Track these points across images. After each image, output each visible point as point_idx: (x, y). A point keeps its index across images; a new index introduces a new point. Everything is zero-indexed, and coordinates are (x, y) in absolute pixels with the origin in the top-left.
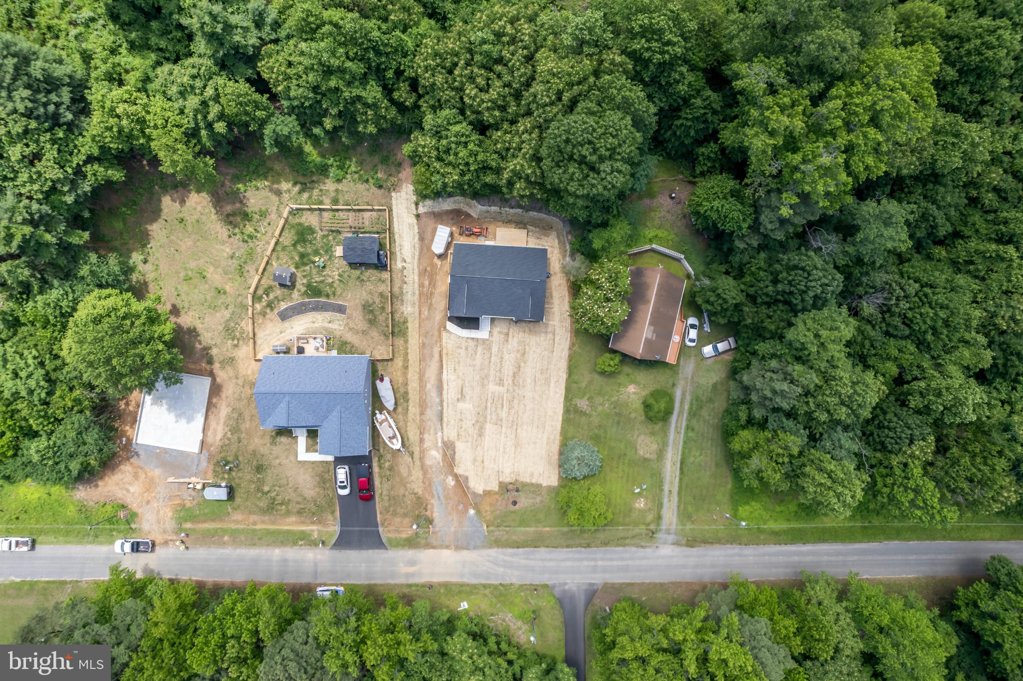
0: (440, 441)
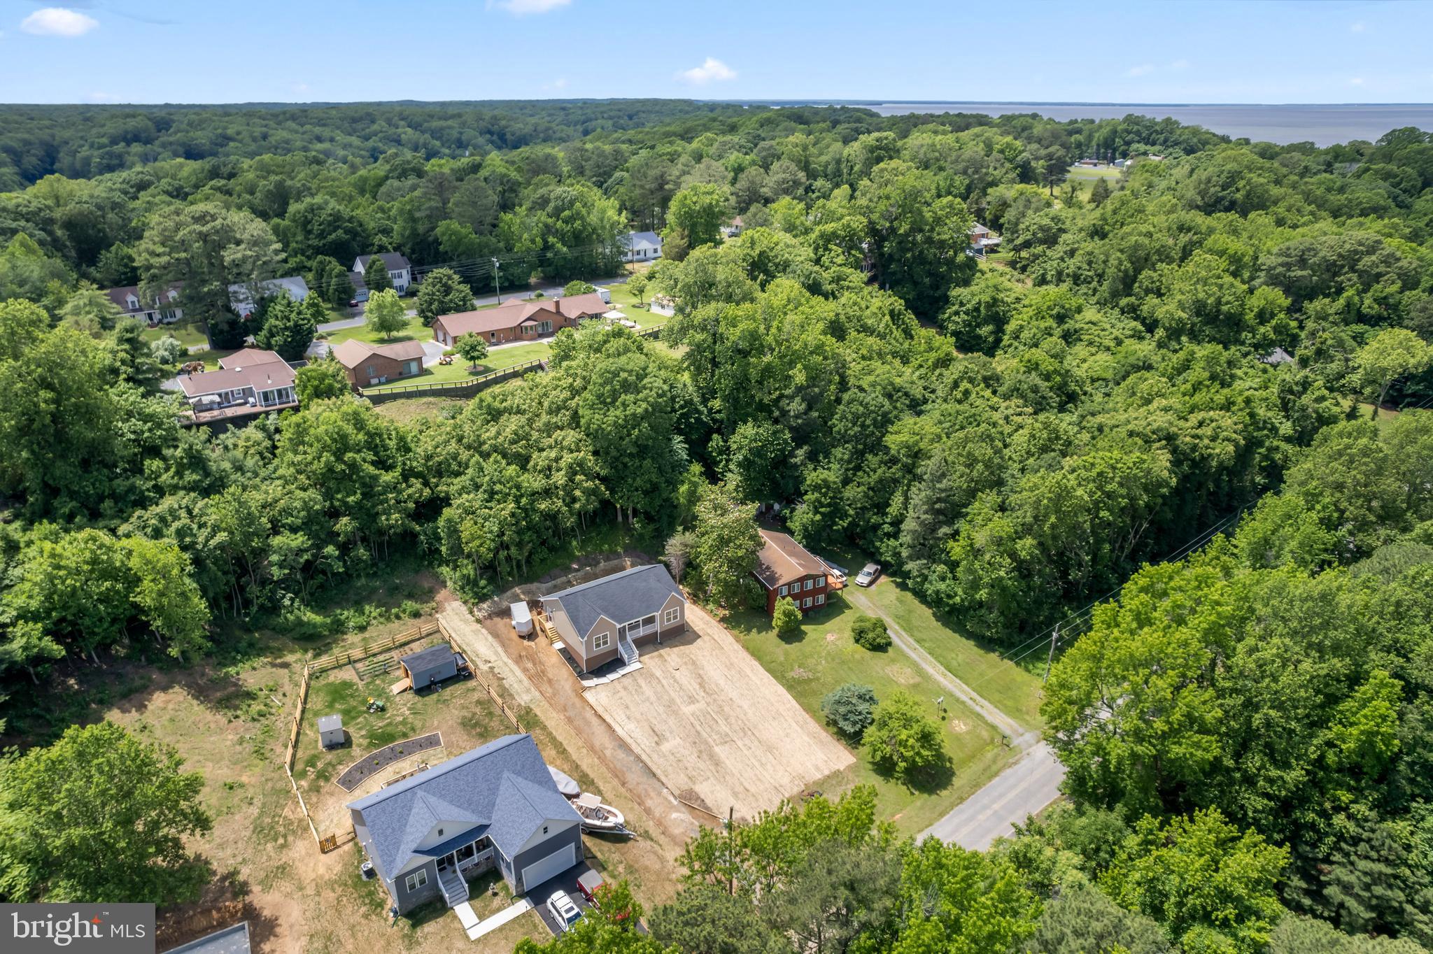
0: (671, 798)
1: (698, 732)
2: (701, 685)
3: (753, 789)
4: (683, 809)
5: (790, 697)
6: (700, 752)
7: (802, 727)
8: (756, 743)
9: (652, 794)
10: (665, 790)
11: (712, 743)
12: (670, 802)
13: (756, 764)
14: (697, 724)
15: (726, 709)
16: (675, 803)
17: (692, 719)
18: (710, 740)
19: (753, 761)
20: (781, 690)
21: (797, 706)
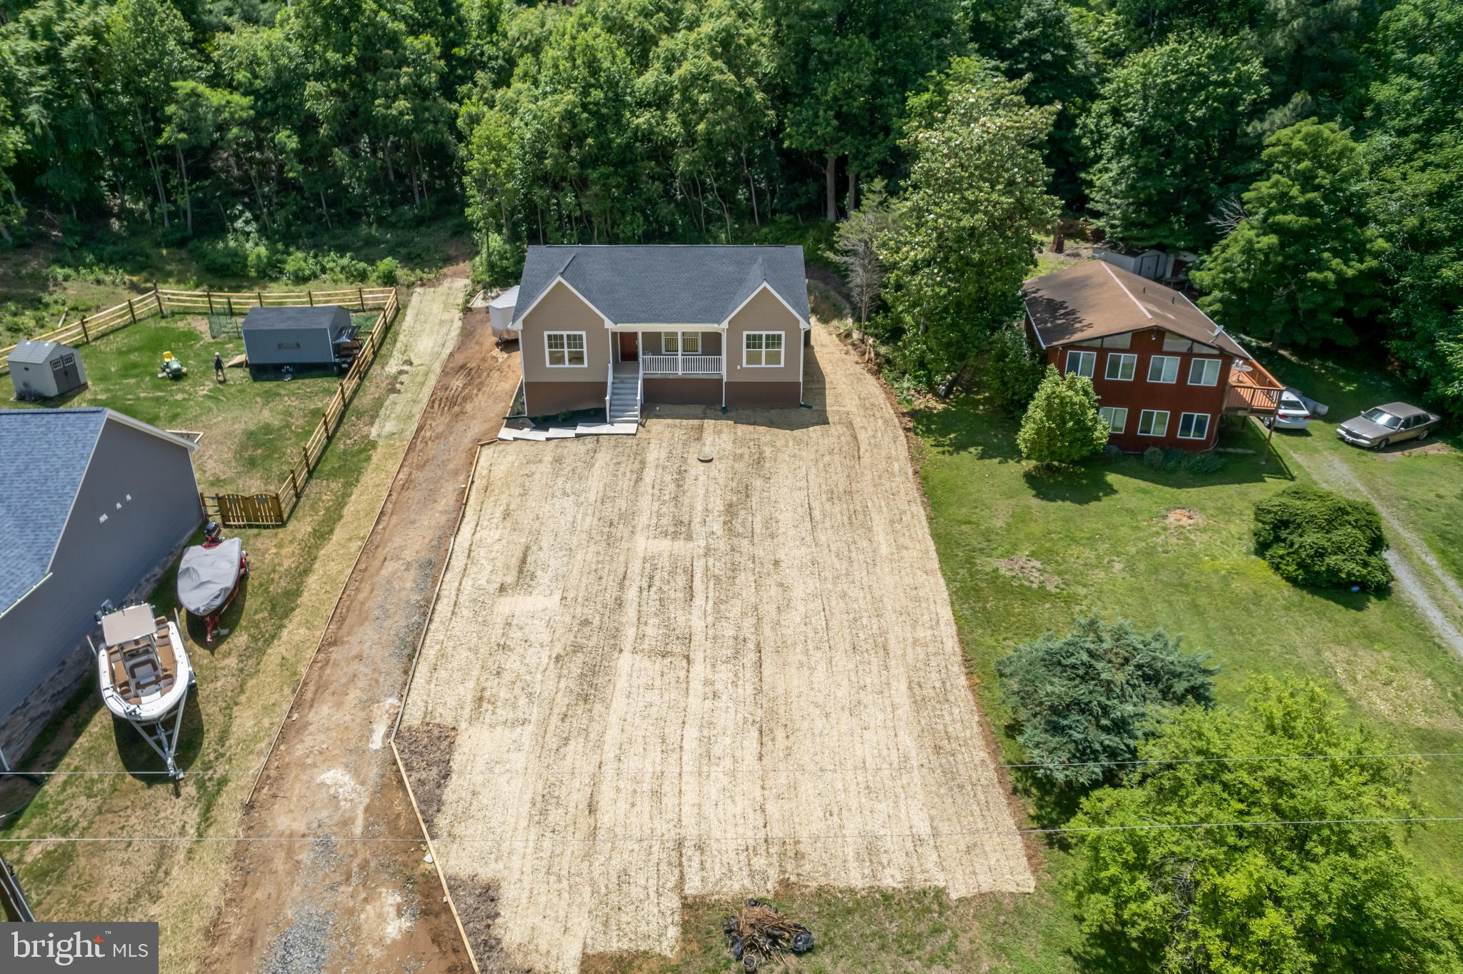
0: (380, 729)
1: (620, 603)
4: (373, 772)
6: (577, 648)
7: (919, 704)
8: (745, 692)
9: (354, 695)
10: (391, 702)
11: (628, 642)
12: (366, 736)
14: (636, 582)
15: (744, 579)
16: (377, 742)
17: (636, 566)
18: (631, 632)
20: (936, 588)
21: (951, 643)
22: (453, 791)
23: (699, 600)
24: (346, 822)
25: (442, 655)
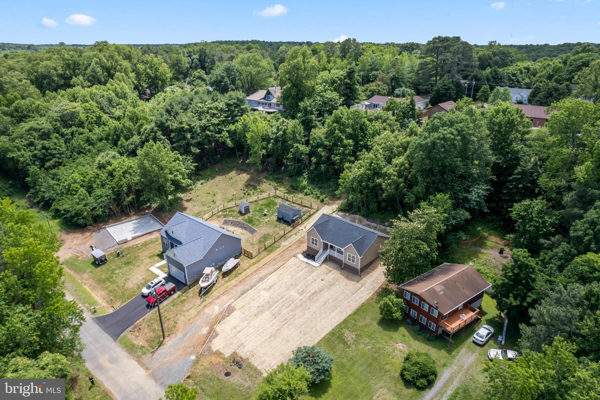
0: (228, 304)
1: (277, 301)
2: (313, 294)
3: (240, 334)
4: (221, 310)
5: (323, 336)
6: (263, 306)
8: (276, 328)
9: (230, 296)
10: (233, 300)
11: (271, 310)
12: (225, 304)
13: (260, 332)
14: (284, 299)
15: (301, 308)
16: (225, 306)
17: (287, 296)
18: (273, 308)
19: (262, 330)
20: (328, 329)
22: (227, 319)
23: (289, 308)
24: (212, 315)
25: (246, 297)
